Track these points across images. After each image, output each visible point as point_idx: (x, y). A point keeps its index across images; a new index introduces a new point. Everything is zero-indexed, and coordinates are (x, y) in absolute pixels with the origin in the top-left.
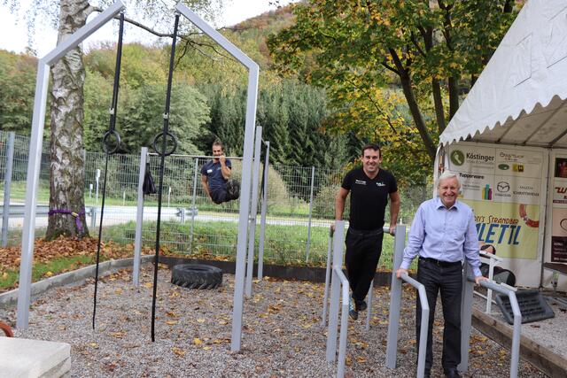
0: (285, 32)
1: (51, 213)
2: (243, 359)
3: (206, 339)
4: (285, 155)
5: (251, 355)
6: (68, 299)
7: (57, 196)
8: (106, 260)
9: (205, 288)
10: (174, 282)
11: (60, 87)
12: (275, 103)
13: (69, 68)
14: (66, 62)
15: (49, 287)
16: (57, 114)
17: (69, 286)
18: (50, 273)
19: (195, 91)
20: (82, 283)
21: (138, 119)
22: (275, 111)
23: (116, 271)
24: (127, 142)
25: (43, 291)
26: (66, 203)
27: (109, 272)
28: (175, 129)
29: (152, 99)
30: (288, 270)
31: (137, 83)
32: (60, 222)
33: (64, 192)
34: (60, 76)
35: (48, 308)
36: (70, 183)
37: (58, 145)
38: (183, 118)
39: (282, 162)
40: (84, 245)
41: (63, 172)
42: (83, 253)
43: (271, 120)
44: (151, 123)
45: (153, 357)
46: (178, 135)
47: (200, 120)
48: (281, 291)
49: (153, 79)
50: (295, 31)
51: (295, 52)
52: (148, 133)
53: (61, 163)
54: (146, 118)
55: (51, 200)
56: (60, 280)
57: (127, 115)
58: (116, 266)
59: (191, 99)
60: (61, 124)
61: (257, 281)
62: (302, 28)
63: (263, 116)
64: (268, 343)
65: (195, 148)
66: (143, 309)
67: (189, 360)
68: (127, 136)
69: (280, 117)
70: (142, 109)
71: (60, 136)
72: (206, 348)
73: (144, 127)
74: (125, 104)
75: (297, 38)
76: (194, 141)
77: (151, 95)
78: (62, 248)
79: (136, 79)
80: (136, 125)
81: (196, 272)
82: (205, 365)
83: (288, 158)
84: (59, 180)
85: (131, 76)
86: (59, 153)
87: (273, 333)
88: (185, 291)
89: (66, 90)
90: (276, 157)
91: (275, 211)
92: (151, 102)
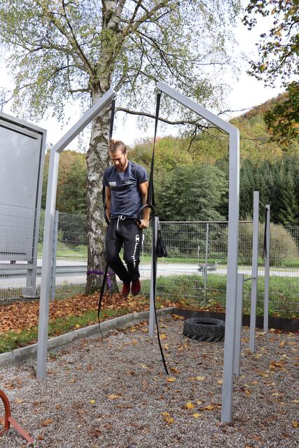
0: (279, 107)
1: (89, 273)
2: (232, 433)
3: (199, 403)
4: (293, 215)
5: (243, 428)
6: (88, 350)
7: (93, 260)
8: (130, 313)
9: (212, 341)
10: (185, 334)
11: (93, 172)
12: (281, 173)
13: (99, 157)
14: (97, 153)
15: (75, 339)
16: (91, 194)
17: (93, 337)
18: (78, 326)
19: (216, 168)
20: (105, 334)
21: (172, 194)
22: (282, 179)
23: (137, 322)
24: (165, 212)
25: (69, 342)
26: (99, 265)
27: (131, 324)
28: (202, 200)
29: (183, 178)
30: (292, 323)
31: (170, 167)
32: (95, 281)
33: (98, 256)
34: (93, 164)
35: (69, 358)
36: (102, 248)
37: (93, 218)
38: (207, 191)
39: (290, 222)
40: (113, 299)
41: (97, 240)
42: (112, 306)
43: (279, 187)
44: (182, 196)
45: (140, 423)
46: (204, 204)
47: (220, 191)
48: (285, 344)
49: (182, 162)
50: (289, 104)
51: (290, 124)
52: (181, 204)
53: (95, 233)
54: (179, 193)
55: (89, 263)
56: (85, 332)
57: (164, 192)
58: (137, 318)
59: (213, 175)
60: (94, 202)
61: (263, 333)
62: (294, 101)
63: (272, 184)
64: (263, 412)
65: (218, 214)
66: (149, 363)
67: (175, 430)
68: (164, 207)
69: (287, 183)
70: (175, 186)
71: (94, 211)
72: (196, 415)
73: (177, 199)
74: (162, 183)
75: (291, 110)
76: (217, 209)
77: (182, 175)
78: (95, 302)
79: (169, 163)
80: (171, 198)
81: (204, 326)
82: (189, 439)
83: (295, 218)
84: (94, 246)
85: (167, 161)
86: (93, 225)
87: (271, 398)
88: (194, 344)
89: (98, 175)
90: (286, 217)
91: (287, 262)
92: (182, 180)
